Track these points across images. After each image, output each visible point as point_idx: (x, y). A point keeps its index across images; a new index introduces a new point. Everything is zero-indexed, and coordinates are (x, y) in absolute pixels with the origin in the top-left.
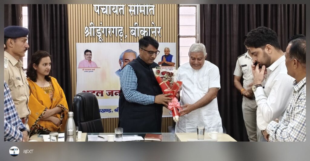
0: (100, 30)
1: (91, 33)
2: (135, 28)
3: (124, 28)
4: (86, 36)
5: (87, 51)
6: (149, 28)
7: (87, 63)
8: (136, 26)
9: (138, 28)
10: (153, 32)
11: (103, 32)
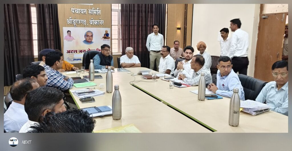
0: (74, 21)
1: (70, 22)
2: (92, 21)
3: (86, 21)
4: (68, 24)
5: (68, 31)
6: (98, 21)
7: (68, 37)
8: (92, 20)
9: (93, 21)
10: (100, 23)
11: (76, 22)
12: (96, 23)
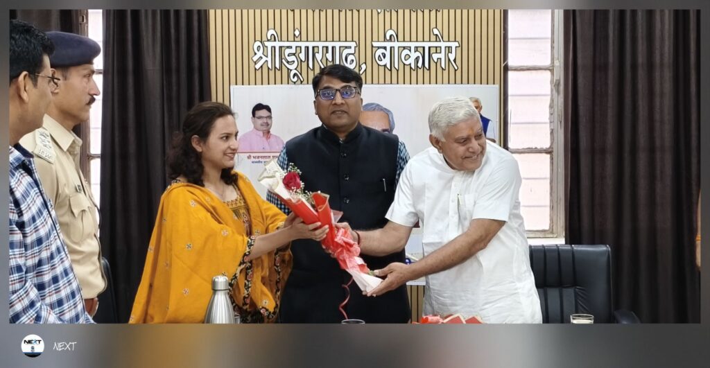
0: (293, 51)
1: (269, 59)
2: (388, 45)
3: (358, 46)
4: (258, 66)
5: (259, 107)
6: (427, 45)
7: (258, 140)
8: (390, 40)
9: (396, 45)
10: (435, 57)
11: (302, 56)
12: (414, 55)
